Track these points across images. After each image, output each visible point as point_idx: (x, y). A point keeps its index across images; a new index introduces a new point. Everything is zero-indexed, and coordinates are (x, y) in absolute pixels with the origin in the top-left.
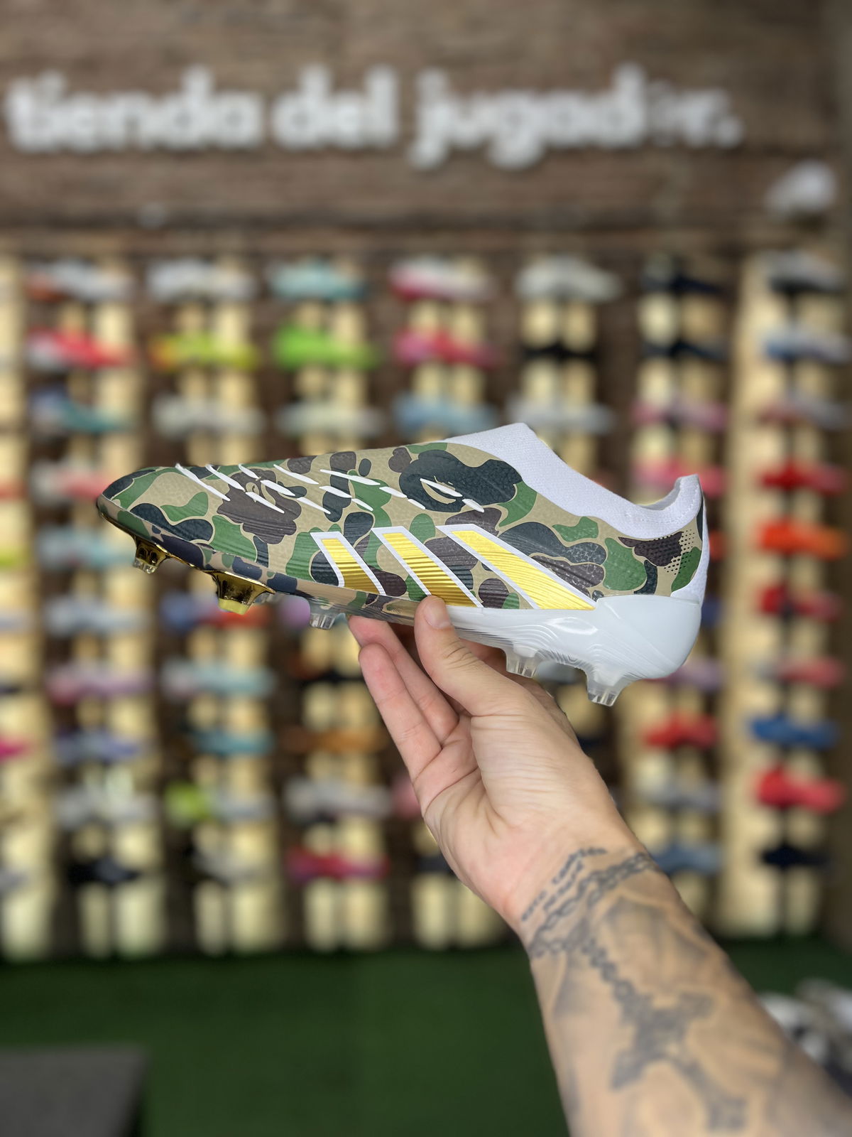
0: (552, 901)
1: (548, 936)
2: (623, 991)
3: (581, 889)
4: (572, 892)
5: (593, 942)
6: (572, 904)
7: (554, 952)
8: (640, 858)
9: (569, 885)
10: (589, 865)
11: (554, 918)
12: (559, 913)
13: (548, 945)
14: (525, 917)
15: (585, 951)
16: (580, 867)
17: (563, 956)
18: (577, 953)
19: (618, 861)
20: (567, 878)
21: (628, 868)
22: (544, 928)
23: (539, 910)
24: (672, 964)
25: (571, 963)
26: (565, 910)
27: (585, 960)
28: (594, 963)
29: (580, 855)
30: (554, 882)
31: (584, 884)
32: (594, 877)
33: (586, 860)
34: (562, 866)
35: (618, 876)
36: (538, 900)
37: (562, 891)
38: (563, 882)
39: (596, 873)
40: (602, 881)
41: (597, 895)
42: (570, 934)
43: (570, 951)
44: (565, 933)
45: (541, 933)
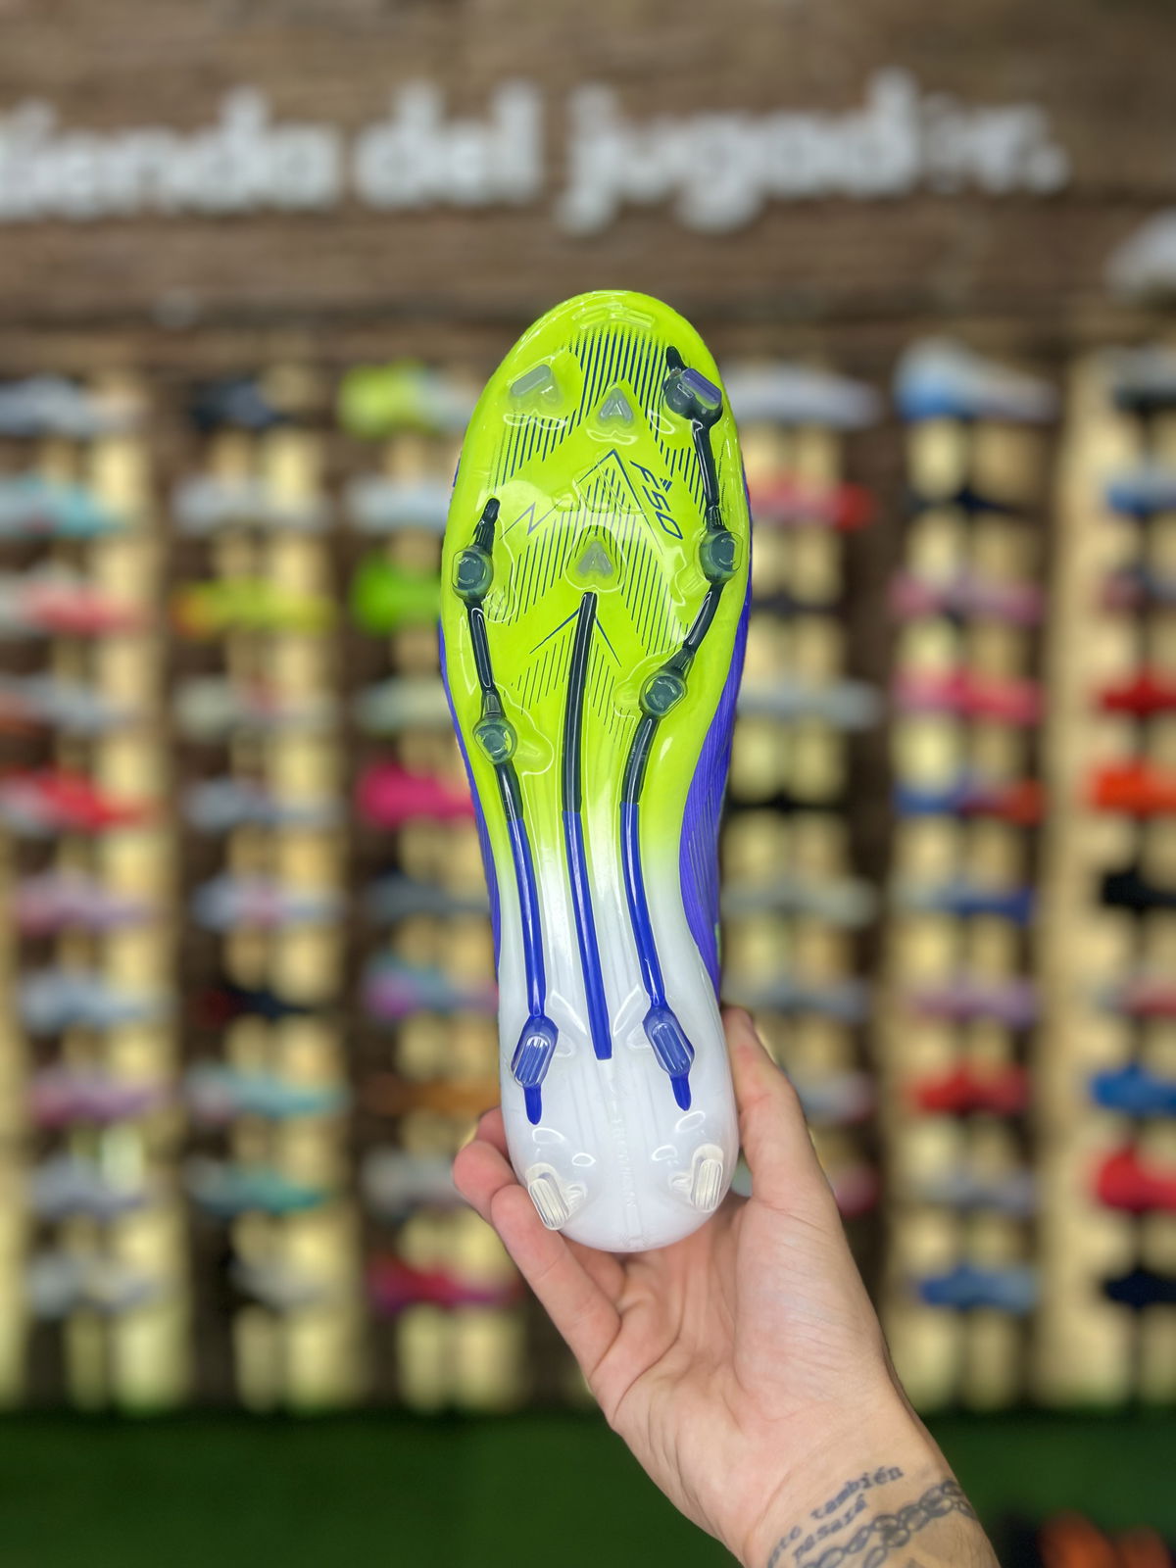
4: (842, 1536)
9: (837, 1526)
10: (875, 1503)
21: (928, 1507)
29: (862, 1484)
30: (815, 1514)
31: (865, 1534)
32: (878, 1525)
33: (870, 1495)
34: (834, 1494)
35: (911, 1526)
36: (786, 1542)
37: (824, 1532)
38: (829, 1520)
39: (882, 1517)
40: (889, 1533)
41: (880, 1553)
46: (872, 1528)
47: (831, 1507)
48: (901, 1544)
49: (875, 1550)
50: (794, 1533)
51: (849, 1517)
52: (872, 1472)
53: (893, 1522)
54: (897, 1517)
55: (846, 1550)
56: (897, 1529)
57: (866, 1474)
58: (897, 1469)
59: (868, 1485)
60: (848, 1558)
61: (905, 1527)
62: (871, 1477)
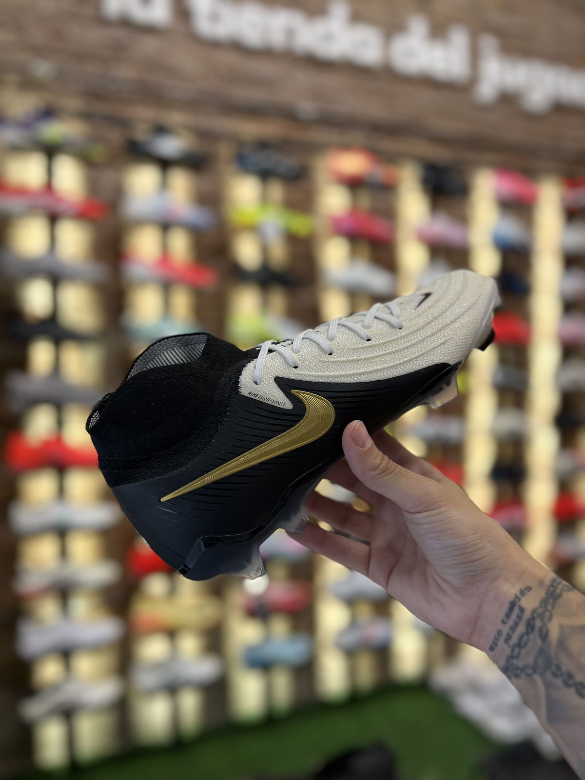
0: (508, 638)
1: (519, 663)
3: (530, 626)
4: (521, 628)
5: (559, 667)
6: (526, 638)
7: (529, 676)
9: (516, 624)
10: (528, 606)
11: (517, 650)
12: (519, 645)
13: (522, 670)
14: (492, 649)
15: (555, 675)
16: (522, 610)
17: (537, 678)
18: (549, 675)
19: (543, 594)
20: (514, 617)
21: (551, 597)
22: (512, 657)
23: (501, 643)
25: (548, 685)
26: (522, 644)
27: (559, 682)
28: (567, 685)
29: (517, 600)
30: (503, 622)
31: (531, 622)
32: (535, 615)
33: (524, 602)
34: (506, 610)
35: (549, 607)
36: (497, 637)
37: (513, 629)
38: (511, 622)
39: (535, 610)
40: (542, 617)
41: (544, 629)
42: (535, 661)
43: (542, 675)
44: (530, 661)
45: (511, 660)
46: (533, 619)
47: (508, 615)
48: (550, 618)
49: (541, 629)
50: (499, 633)
51: (519, 618)
52: (518, 592)
53: (541, 611)
54: (541, 607)
55: (527, 633)
56: (544, 613)
57: (515, 595)
58: (528, 587)
59: (519, 600)
60: (531, 636)
61: (547, 610)
62: (519, 595)
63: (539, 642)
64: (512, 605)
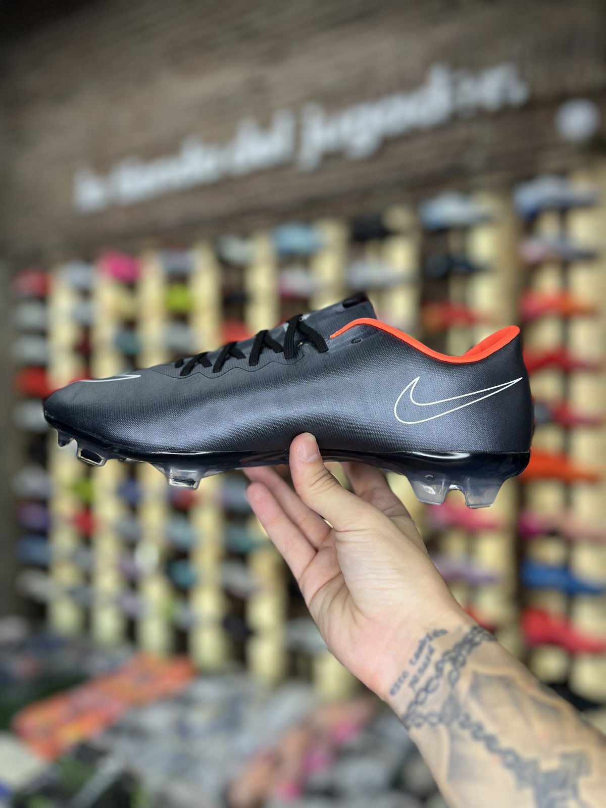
0: (415, 681)
1: (423, 710)
2: (510, 759)
3: (439, 670)
4: (431, 671)
5: (467, 717)
6: (435, 682)
7: (433, 725)
8: (475, 632)
9: (425, 666)
10: (439, 647)
11: (423, 695)
12: (426, 689)
13: (425, 718)
14: (392, 692)
15: (463, 725)
16: (432, 651)
17: (442, 728)
18: (455, 726)
19: (459, 639)
20: (422, 658)
21: (468, 643)
22: (416, 702)
23: (405, 687)
24: (540, 728)
25: (453, 737)
26: (431, 688)
27: (466, 734)
28: (475, 737)
29: (428, 639)
30: (411, 662)
31: (440, 665)
32: (446, 658)
33: (435, 644)
34: (415, 649)
35: (464, 652)
36: (402, 679)
37: (422, 671)
38: (420, 663)
39: (446, 653)
40: (454, 660)
41: (454, 674)
42: (444, 708)
43: (448, 725)
44: (437, 708)
45: (414, 707)
46: (443, 661)
47: (417, 656)
48: (463, 663)
49: (450, 673)
50: (405, 675)
51: (428, 659)
52: (431, 632)
53: (453, 654)
54: (454, 651)
55: (436, 678)
56: (457, 657)
57: (428, 634)
58: (443, 629)
59: (431, 639)
60: (440, 682)
61: (459, 654)
62: (431, 635)
63: (448, 688)
64: (422, 645)
